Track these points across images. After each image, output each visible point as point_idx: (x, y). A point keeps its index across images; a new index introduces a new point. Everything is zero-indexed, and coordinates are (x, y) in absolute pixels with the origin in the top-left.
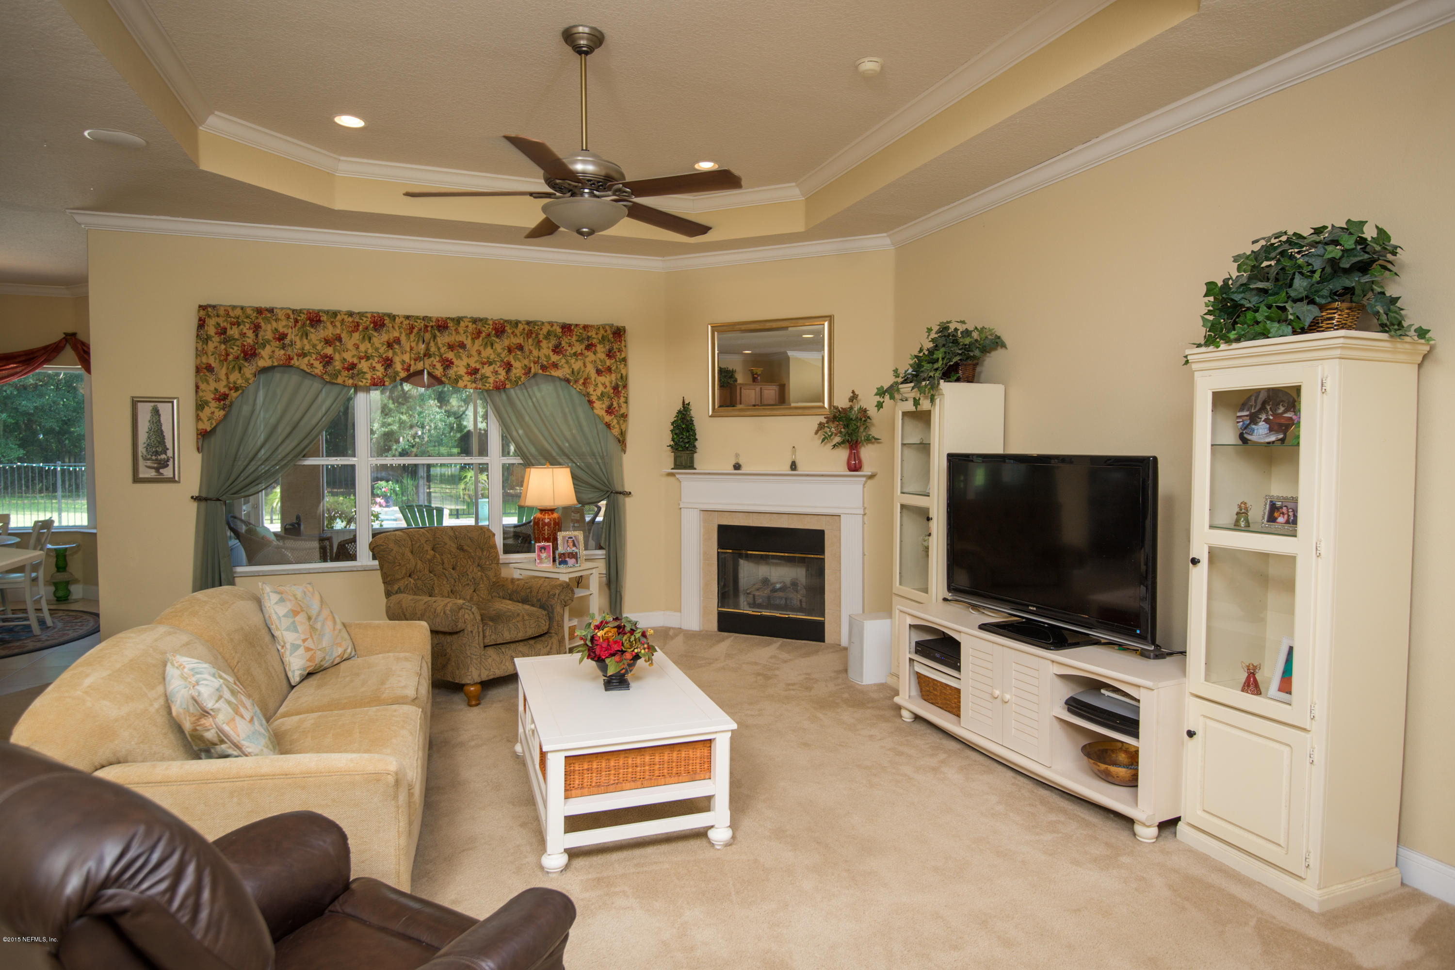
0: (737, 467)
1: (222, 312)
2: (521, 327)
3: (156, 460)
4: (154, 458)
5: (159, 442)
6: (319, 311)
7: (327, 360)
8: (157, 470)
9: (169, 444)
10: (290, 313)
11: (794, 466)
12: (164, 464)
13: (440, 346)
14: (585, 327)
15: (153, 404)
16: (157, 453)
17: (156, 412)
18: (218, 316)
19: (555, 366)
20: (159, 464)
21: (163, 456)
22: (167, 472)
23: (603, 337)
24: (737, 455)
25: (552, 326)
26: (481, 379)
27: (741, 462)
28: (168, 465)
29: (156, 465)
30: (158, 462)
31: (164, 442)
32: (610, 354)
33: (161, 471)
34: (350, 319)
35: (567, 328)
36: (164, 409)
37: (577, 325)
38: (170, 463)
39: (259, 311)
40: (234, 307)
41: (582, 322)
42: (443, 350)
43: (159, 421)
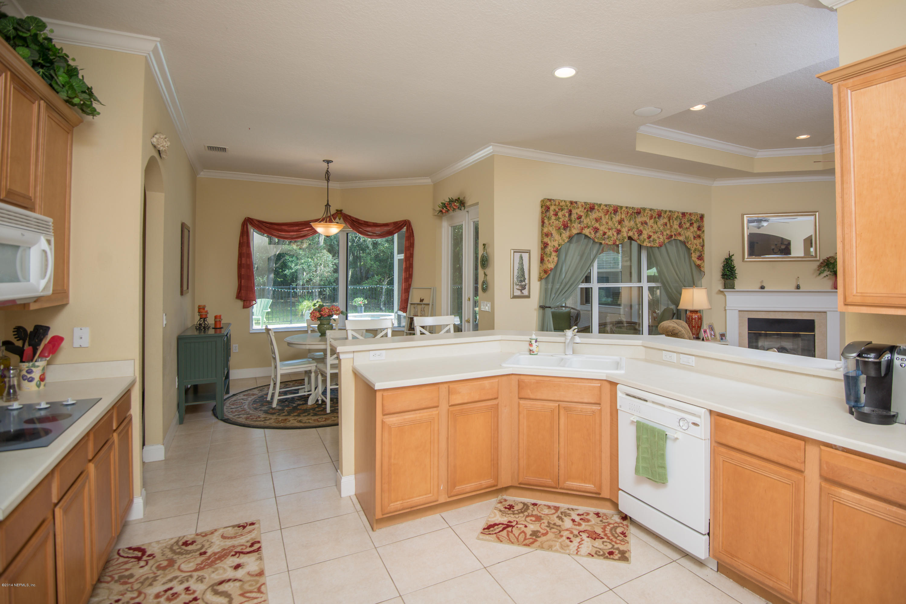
0: (762, 287)
1: (557, 203)
2: (667, 213)
3: (521, 285)
4: (520, 284)
5: (522, 275)
6: (595, 204)
7: (596, 230)
8: (521, 290)
9: (527, 276)
10: (584, 204)
11: (798, 287)
12: (523, 288)
13: (638, 223)
14: (690, 214)
15: (520, 254)
16: (521, 281)
17: (521, 258)
18: (555, 205)
19: (680, 234)
20: (522, 287)
21: (524, 283)
22: (526, 292)
23: (696, 219)
24: (762, 282)
25: (678, 213)
26: (653, 241)
27: (764, 285)
28: (525, 288)
29: (520, 288)
30: (521, 286)
31: (524, 275)
32: (699, 228)
33: (523, 291)
34: (606, 208)
35: (684, 214)
36: (525, 256)
37: (687, 213)
38: (527, 287)
39: (571, 203)
40: (562, 201)
41: (689, 212)
42: (639, 226)
43: (522, 263)
